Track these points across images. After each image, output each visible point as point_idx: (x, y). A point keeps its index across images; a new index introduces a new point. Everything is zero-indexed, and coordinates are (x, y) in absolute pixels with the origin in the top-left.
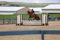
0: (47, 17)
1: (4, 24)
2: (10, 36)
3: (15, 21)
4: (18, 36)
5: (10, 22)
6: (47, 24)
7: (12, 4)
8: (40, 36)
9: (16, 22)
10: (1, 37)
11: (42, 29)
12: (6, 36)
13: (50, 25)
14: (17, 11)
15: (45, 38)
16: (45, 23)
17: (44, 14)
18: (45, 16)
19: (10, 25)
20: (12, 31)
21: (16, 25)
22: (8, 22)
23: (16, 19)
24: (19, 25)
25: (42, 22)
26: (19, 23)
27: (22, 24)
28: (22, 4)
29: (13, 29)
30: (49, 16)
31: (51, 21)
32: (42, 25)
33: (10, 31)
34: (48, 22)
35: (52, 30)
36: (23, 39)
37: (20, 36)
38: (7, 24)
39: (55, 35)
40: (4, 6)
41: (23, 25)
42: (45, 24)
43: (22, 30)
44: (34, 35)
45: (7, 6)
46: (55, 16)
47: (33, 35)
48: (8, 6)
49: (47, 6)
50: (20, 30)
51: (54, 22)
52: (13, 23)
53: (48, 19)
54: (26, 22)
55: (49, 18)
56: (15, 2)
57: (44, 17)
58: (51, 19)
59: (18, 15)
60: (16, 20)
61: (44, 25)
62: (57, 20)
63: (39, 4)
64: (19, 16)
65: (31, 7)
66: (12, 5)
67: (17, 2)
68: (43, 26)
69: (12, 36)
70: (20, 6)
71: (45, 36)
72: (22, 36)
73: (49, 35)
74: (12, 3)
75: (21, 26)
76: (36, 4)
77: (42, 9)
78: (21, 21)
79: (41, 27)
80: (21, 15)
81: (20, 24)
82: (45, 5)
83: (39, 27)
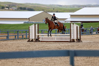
0: (79, 28)
1: (8, 39)
2: (18, 60)
3: (26, 35)
4: (31, 60)
5: (18, 36)
6: (79, 40)
7: (21, 6)
8: (67, 59)
9: (28, 36)
10: (3, 61)
11: (71, 49)
12: (11, 60)
13: (84, 41)
14: (29, 18)
15: (76, 63)
16: (75, 38)
17: (73, 24)
18: (75, 26)
19: (19, 41)
20: (21, 51)
21: (29, 41)
22: (15, 36)
23: (28, 31)
24: (32, 41)
25: (71, 36)
26: (34, 38)
27: (37, 40)
28: (37, 7)
29: (23, 48)
30: (82, 26)
31: (86, 34)
32: (70, 42)
33: (18, 50)
34: (82, 37)
35: (88, 49)
36: (39, 64)
37: (35, 59)
38: (13, 39)
39: (92, 59)
40: (9, 10)
41: (39, 41)
42: (75, 40)
43: (37, 50)
44: (58, 58)
45: (12, 10)
46: (92, 26)
47: (56, 58)
48: (16, 10)
49: (79, 9)
50: (35, 50)
51: (90, 36)
52: (23, 39)
53: (81, 32)
54: (44, 37)
55: (83, 30)
56: (27, 4)
57: (74, 28)
58: (86, 31)
59: (31, 24)
60: (28, 34)
61: (73, 41)
62: (95, 33)
63: (66, 6)
64: (33, 26)
65: (52, 12)
66: (22, 8)
67: (30, 4)
68: (72, 43)
69: (21, 59)
70: (34, 10)
71: (76, 59)
72: (38, 59)
73: (82, 58)
74: (21, 4)
75: (36, 43)
76: (61, 6)
77: (71, 15)
78: (37, 34)
79: (70, 44)
80: (37, 25)
81: (34, 40)
82: (76, 7)
83: (66, 44)
